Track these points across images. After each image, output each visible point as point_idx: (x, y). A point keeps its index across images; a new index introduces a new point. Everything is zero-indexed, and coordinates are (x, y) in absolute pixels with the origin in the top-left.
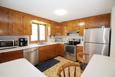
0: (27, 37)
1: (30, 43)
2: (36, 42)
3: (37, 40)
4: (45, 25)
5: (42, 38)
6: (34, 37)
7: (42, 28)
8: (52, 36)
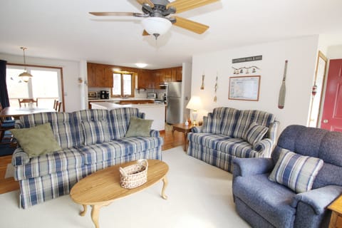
0: (109, 90)
1: (112, 97)
2: (119, 96)
3: (120, 94)
4: (132, 75)
5: (128, 91)
6: (116, 90)
7: (127, 78)
8: (141, 90)
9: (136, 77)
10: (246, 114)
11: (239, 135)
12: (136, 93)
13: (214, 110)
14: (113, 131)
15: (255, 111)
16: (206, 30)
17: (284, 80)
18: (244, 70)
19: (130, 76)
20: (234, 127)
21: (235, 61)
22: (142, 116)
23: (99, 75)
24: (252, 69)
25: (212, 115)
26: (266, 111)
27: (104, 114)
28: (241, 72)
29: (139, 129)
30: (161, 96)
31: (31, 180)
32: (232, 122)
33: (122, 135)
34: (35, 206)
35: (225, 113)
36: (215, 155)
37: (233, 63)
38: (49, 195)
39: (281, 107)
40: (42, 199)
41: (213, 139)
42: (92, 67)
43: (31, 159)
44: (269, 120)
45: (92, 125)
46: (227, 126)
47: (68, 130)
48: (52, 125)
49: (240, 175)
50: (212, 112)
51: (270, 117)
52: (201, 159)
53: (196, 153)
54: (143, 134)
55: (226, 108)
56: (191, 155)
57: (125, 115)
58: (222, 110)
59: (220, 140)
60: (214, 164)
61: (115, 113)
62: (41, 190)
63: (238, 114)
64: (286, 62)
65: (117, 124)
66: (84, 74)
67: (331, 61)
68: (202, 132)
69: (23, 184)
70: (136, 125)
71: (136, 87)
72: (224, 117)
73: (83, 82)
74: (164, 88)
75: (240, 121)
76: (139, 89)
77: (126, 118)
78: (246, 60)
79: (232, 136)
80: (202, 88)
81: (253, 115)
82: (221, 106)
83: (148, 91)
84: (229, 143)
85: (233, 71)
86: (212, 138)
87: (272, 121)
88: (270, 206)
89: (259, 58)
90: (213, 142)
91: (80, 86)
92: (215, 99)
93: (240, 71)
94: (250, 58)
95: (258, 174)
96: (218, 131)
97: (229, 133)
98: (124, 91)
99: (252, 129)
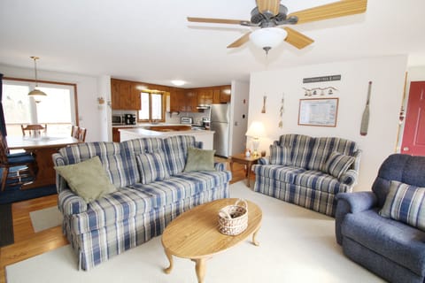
0: (135, 113)
1: (138, 122)
3: (148, 118)
4: (162, 94)
5: (157, 115)
6: (143, 114)
7: (157, 99)
8: (174, 113)
9: (168, 98)
10: (323, 142)
11: (316, 167)
12: (167, 117)
13: (281, 138)
14: (170, 165)
15: (333, 139)
16: (308, 44)
17: (368, 103)
18: (319, 92)
19: (160, 96)
20: (309, 157)
21: (306, 81)
22: (200, 145)
23: (124, 94)
24: (328, 91)
25: (279, 143)
26: (346, 138)
27: (159, 144)
28: (315, 93)
29: (202, 162)
30: (199, 121)
31: (94, 231)
32: (306, 151)
33: (180, 170)
34: (98, 266)
35: (295, 141)
36: (293, 190)
37: (304, 82)
38: (113, 250)
39: (364, 134)
40: (106, 257)
41: (290, 172)
42: (116, 83)
43: (88, 205)
44: (351, 149)
45: (150, 158)
46: (300, 156)
47: (119, 165)
48: (101, 160)
49: (351, 212)
50: (278, 140)
51: (352, 146)
52: (274, 196)
53: (266, 189)
54: (206, 168)
55: (296, 136)
56: (259, 191)
57: (182, 144)
58: (292, 138)
59: (297, 172)
60: (291, 201)
61: (170, 142)
62: (105, 244)
63: (313, 142)
64: (370, 83)
65: (173, 156)
66: (106, 93)
67: (412, 83)
68: (270, 164)
69: (85, 238)
70: (197, 157)
71: (168, 109)
72: (294, 146)
73: (106, 103)
74: (202, 111)
75: (315, 150)
76: (171, 112)
77: (183, 149)
78: (321, 79)
79: (307, 168)
80: (264, 112)
81: (332, 143)
82: (289, 133)
83: (182, 114)
84: (310, 176)
85: (304, 92)
86: (288, 171)
87: (355, 150)
88: (399, 244)
89: (338, 78)
90: (291, 175)
91: (100, 108)
92: (281, 125)
93: (312, 92)
94: (326, 77)
95: (366, 210)
96: (289, 163)
97: (303, 164)
98: (153, 115)
99: (334, 159)
